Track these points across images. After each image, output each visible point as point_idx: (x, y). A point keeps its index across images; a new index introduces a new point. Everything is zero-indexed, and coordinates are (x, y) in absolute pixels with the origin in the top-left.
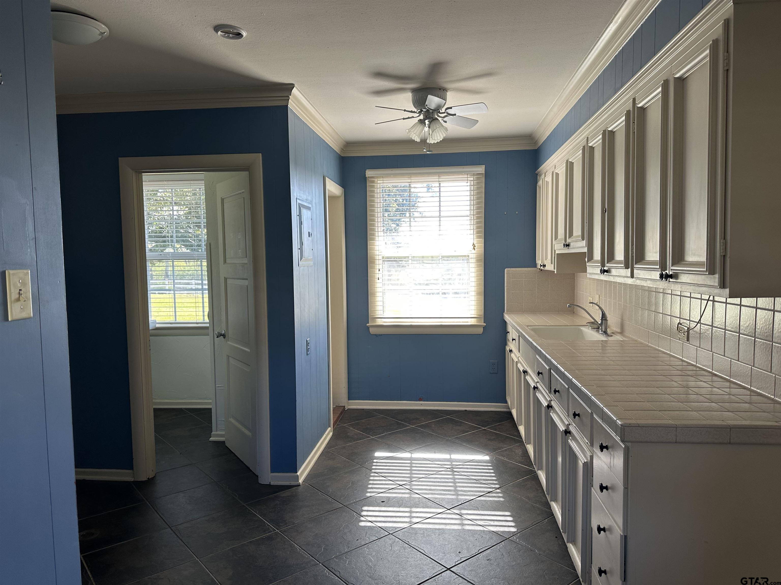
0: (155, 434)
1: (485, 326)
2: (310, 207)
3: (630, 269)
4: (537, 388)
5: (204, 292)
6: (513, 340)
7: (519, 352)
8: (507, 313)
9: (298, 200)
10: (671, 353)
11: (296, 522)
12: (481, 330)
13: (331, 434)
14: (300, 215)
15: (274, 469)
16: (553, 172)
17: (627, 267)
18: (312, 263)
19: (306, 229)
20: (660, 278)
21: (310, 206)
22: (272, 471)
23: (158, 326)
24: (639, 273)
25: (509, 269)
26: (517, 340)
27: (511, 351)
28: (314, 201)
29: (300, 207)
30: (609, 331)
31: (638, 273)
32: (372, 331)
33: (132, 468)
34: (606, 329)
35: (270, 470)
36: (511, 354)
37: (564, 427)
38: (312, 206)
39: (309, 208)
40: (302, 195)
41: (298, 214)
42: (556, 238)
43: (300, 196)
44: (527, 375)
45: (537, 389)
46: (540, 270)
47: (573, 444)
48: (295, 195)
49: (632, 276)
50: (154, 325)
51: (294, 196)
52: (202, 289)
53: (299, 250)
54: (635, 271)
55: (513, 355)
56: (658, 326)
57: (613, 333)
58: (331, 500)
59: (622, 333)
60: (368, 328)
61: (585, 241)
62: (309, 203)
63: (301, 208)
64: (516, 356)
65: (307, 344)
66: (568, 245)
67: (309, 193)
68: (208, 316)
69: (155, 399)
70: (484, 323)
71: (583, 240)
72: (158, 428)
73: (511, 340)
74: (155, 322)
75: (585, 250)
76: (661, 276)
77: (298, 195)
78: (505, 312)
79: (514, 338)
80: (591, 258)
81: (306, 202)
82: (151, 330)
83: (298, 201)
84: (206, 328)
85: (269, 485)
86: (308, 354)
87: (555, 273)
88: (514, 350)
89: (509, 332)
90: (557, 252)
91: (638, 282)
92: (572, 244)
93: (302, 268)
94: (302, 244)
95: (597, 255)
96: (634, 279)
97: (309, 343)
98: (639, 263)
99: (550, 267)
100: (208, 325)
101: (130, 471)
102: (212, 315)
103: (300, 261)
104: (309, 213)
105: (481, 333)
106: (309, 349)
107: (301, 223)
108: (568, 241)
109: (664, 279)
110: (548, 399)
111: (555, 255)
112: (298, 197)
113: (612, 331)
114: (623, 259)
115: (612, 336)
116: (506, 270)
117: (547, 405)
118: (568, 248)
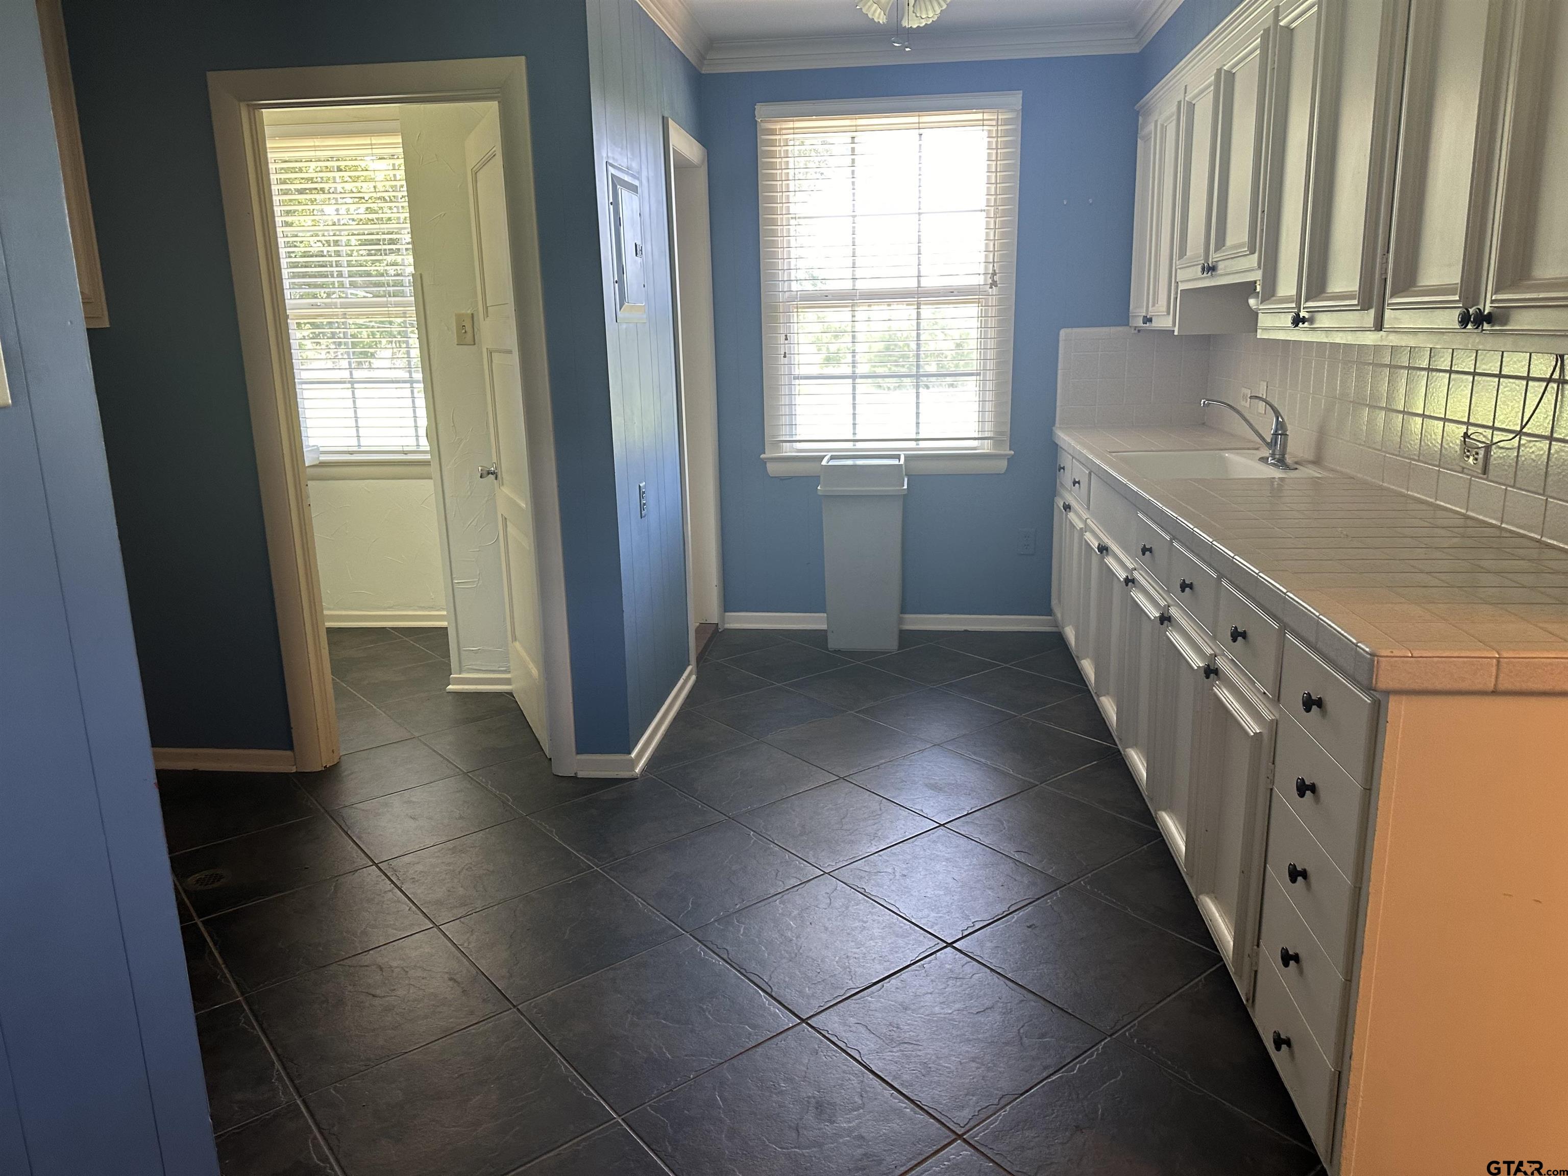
0: (333, 680)
1: (1013, 456)
2: (637, 187)
3: (1372, 312)
4: (1133, 581)
5: (415, 385)
6: (1075, 483)
7: (1088, 508)
8: (1060, 428)
9: (610, 168)
10: (1438, 502)
11: (633, 851)
12: (1003, 465)
13: (694, 677)
14: (615, 204)
15: (583, 746)
16: (1179, 102)
17: (1365, 306)
18: (645, 316)
19: (630, 238)
20: (1460, 322)
21: (636, 183)
22: (579, 751)
23: (323, 458)
24: (1399, 317)
25: (1068, 330)
26: (1084, 484)
27: (1067, 507)
28: (644, 174)
29: (616, 182)
30: (1289, 460)
31: (1395, 318)
32: (772, 468)
33: (291, 747)
34: (1283, 454)
35: (574, 749)
36: (1067, 515)
37: (1202, 661)
38: (641, 183)
39: (634, 189)
40: (617, 156)
41: (611, 200)
42: (1183, 252)
43: (614, 159)
44: (1107, 554)
45: (1133, 583)
46: (1136, 331)
47: (1225, 695)
48: (605, 155)
49: (1379, 325)
50: (316, 456)
51: (602, 157)
52: (412, 382)
53: (617, 285)
54: (1388, 313)
55: (1071, 515)
56: (1411, 444)
57: (1296, 463)
58: (702, 806)
59: (1317, 462)
60: (764, 462)
61: (1256, 255)
62: (633, 176)
63: (618, 187)
64: (1080, 517)
65: (641, 494)
66: (1210, 269)
67: (633, 154)
68: (427, 436)
69: (329, 609)
70: (1010, 450)
71: (1253, 253)
72: (338, 669)
73: (1068, 483)
74: (316, 450)
75: (1257, 276)
76: (1464, 320)
77: (609, 154)
78: (1057, 425)
79: (1077, 480)
80: (1270, 292)
81: (628, 174)
82: (308, 467)
83: (611, 170)
84: (426, 463)
85: (575, 778)
86: (643, 515)
87: (1176, 333)
88: (1074, 504)
89: (1063, 468)
90: (1182, 287)
91: (1394, 340)
92: (1221, 266)
93: (624, 326)
94: (621, 270)
95: (1287, 285)
96: (1381, 333)
97: (644, 493)
98: (1403, 294)
99: (1164, 322)
100: (428, 457)
101: (289, 753)
102: (434, 433)
103: (620, 309)
104: (635, 198)
105: (1003, 472)
106: (644, 504)
107: (618, 222)
108: (1214, 257)
109: (1469, 326)
110: (1161, 602)
111: (1177, 293)
112: (611, 161)
113: (1296, 460)
114: (1357, 288)
115: (1296, 469)
116: (1063, 333)
117: (1158, 615)
118: (1212, 275)
